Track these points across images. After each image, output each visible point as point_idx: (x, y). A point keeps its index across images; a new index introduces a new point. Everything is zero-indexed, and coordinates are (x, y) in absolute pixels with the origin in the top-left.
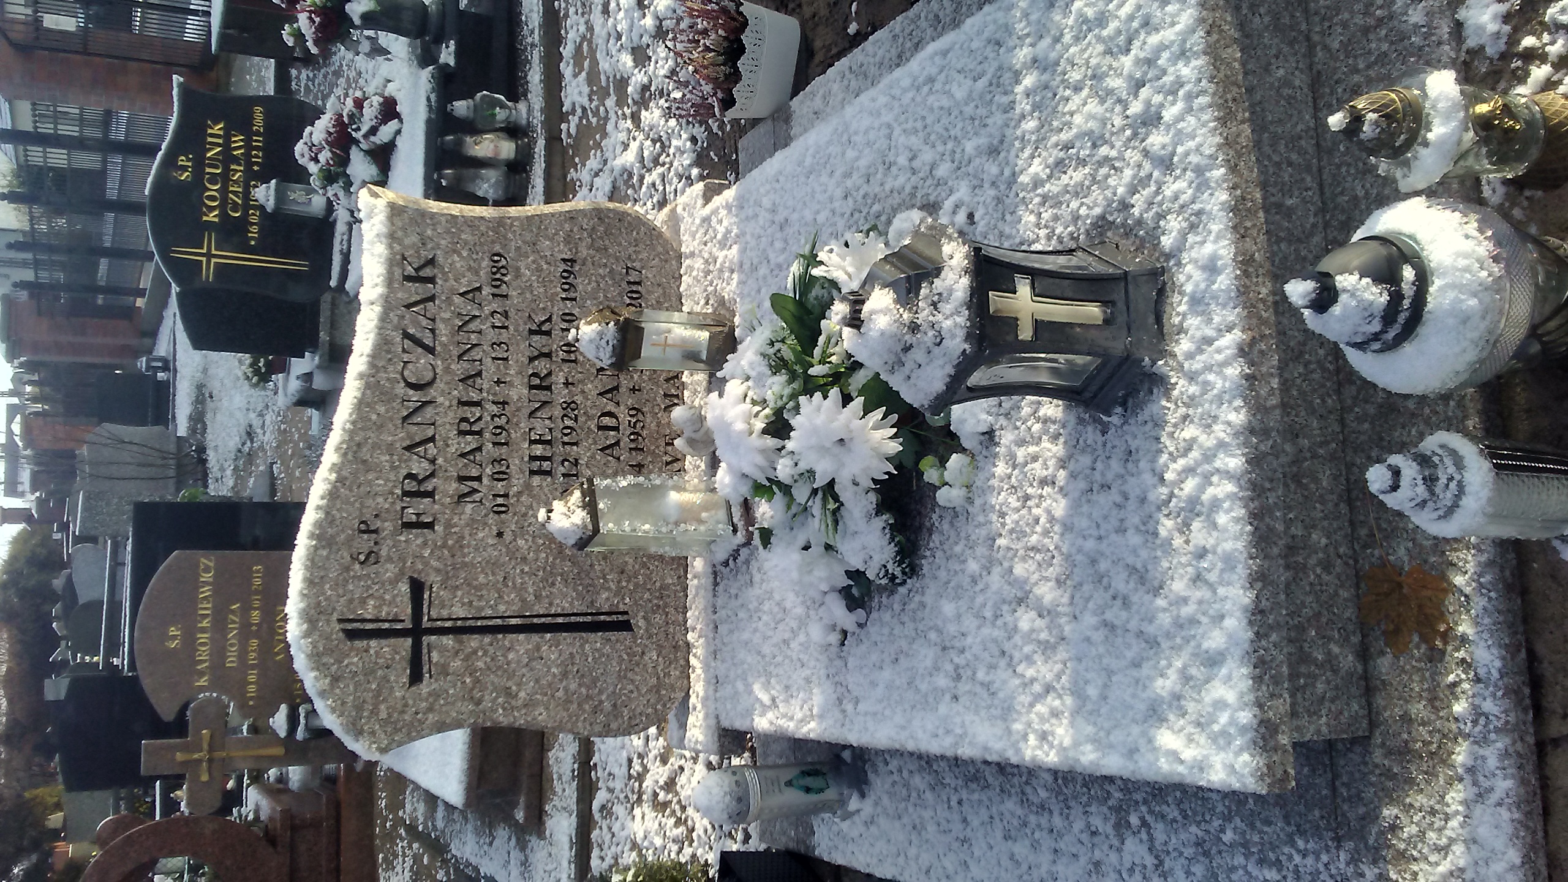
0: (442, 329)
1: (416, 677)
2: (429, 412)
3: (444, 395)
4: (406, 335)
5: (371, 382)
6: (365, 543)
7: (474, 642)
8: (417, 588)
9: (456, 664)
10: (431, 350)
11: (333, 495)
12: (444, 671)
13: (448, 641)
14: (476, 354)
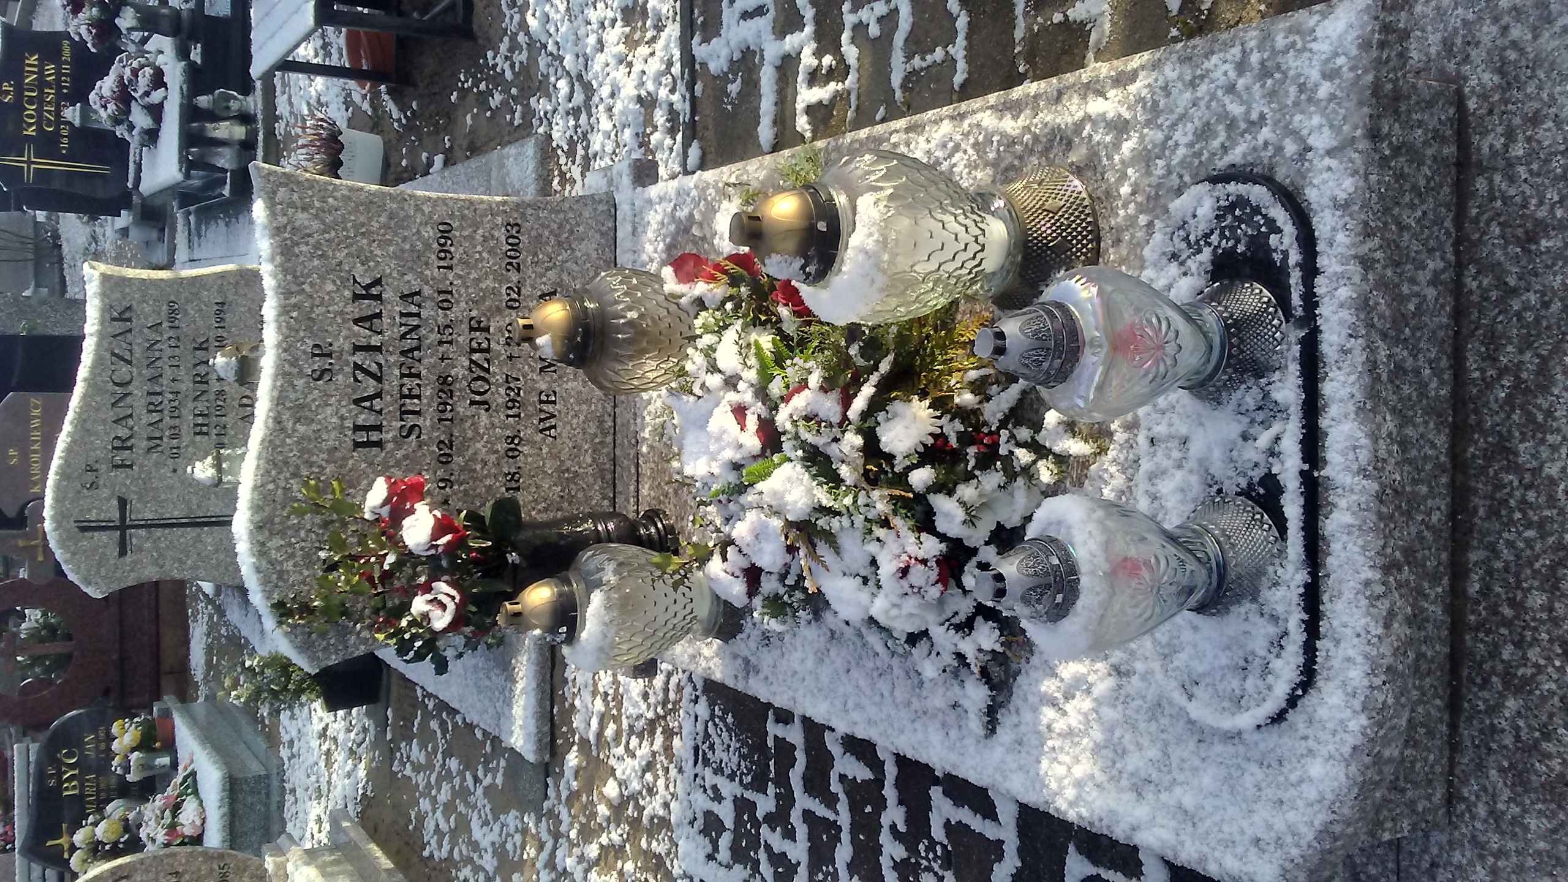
0: (138, 351)
1: (123, 553)
2: (129, 400)
3: (138, 390)
4: (114, 354)
5: (91, 382)
6: (90, 477)
7: (158, 532)
8: (123, 503)
9: (148, 545)
10: (130, 363)
11: (69, 450)
12: (140, 549)
13: (142, 532)
14: (158, 364)
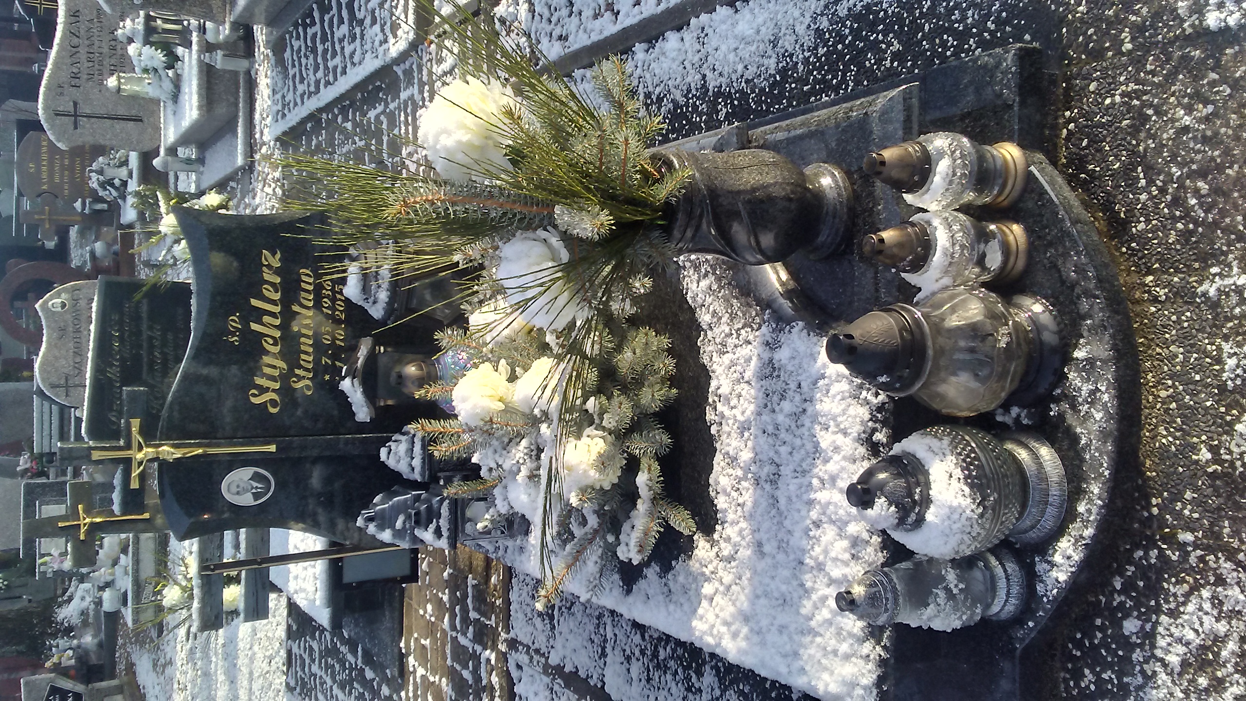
0: (82, 32)
1: (76, 128)
2: (78, 54)
3: (83, 50)
4: (71, 32)
5: (60, 45)
6: (60, 90)
7: (93, 120)
8: (75, 104)
9: (88, 126)
10: (78, 37)
11: (50, 77)
12: (84, 127)
13: (85, 119)
14: (92, 39)
